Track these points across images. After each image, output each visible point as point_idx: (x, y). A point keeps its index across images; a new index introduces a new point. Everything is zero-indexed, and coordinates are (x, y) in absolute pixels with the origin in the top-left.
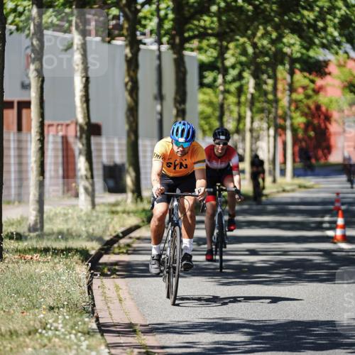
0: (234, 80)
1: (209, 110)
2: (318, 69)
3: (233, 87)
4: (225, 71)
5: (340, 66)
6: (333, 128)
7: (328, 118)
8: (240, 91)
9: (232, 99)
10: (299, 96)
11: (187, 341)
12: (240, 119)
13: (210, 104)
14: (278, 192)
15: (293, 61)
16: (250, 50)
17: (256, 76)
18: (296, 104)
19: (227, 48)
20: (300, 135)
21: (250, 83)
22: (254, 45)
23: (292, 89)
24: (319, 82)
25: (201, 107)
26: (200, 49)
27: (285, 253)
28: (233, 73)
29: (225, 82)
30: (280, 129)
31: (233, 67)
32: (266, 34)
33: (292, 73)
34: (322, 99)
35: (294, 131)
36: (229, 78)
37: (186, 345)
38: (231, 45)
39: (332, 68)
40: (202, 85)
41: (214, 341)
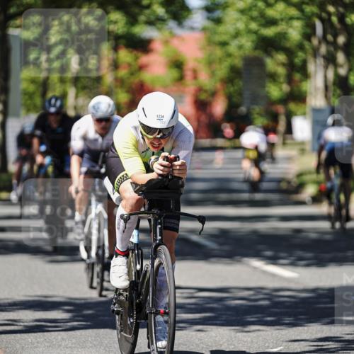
1: (32, 88)
2: (142, 46)
5: (166, 42)
11: (9, 318)
13: (33, 81)
15: (118, 38)
18: (120, 82)
23: (115, 65)
24: (144, 59)
25: (24, 85)
33: (116, 49)
37: (6, 322)
39: (157, 46)
41: (34, 318)
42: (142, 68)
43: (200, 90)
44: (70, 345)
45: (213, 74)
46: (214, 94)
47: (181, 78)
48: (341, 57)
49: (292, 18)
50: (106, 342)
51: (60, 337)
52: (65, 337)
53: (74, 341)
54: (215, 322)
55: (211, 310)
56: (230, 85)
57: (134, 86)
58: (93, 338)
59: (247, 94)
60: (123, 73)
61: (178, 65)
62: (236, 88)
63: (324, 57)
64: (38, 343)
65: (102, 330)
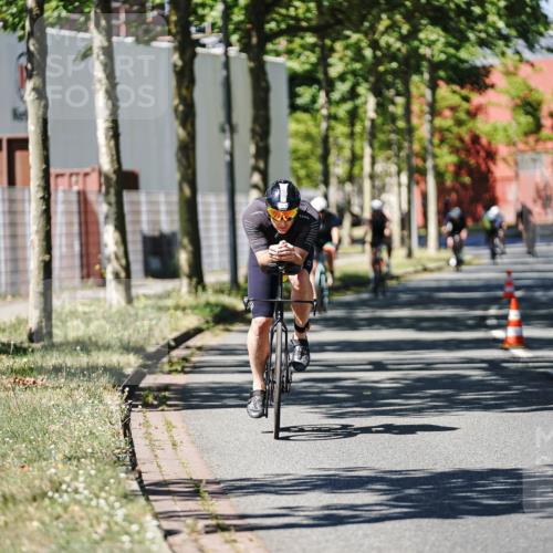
0: (343, 100)
1: (305, 147)
2: (475, 79)
3: (342, 111)
4: (329, 85)
5: (508, 73)
6: (500, 170)
7: (491, 155)
8: (353, 116)
9: (341, 129)
10: (445, 121)
11: (280, 505)
12: (355, 159)
13: (308, 137)
14: (416, 272)
15: (435, 67)
16: (368, 53)
17: (377, 91)
18: (441, 134)
19: (332, 50)
20: (449, 182)
21: (369, 104)
22: (375, 45)
23: (434, 111)
24: (476, 99)
25: (293, 143)
26: (290, 52)
27: (429, 366)
28: (342, 88)
29: (329, 102)
30: (417, 174)
31: (342, 78)
32: (393, 27)
33: (433, 86)
34: (482, 126)
35: (439, 176)
36: (336, 96)
38: (339, 46)
39: (496, 78)
40: (294, 108)
41: (321, 504)
44: (377, 544)
50: (433, 538)
51: (360, 533)
52: (369, 532)
53: (382, 537)
58: (413, 533)
64: (327, 541)
65: (426, 520)
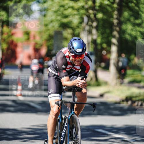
33: (2, 26)
42: (13, 34)
43: (36, 44)
45: (41, 37)
46: (42, 45)
47: (28, 39)
48: (94, 31)
49: (74, 15)
54: (39, 139)
55: (38, 134)
56: (48, 42)
57: (9, 42)
59: (55, 45)
60: (5, 36)
61: (27, 33)
62: (51, 43)
63: (87, 31)
